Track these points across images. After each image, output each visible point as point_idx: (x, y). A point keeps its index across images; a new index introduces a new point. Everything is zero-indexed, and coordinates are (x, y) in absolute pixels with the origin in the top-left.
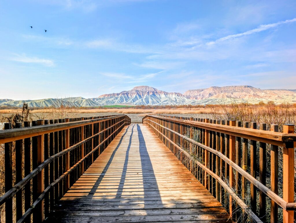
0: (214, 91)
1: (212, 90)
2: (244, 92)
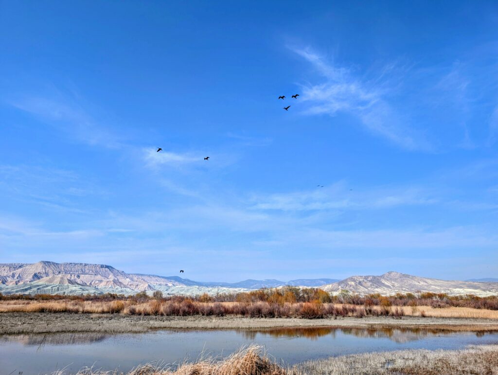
0: (45, 269)
1: (41, 267)
2: (99, 276)
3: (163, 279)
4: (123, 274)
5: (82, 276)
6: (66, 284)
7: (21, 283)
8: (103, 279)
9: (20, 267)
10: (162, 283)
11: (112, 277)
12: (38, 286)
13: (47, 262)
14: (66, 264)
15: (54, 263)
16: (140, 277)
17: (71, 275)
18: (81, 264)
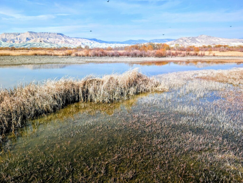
0: (31, 35)
1: (29, 34)
2: (57, 39)
3: (88, 40)
4: (68, 37)
5: (49, 39)
6: (43, 43)
7: (21, 42)
8: (60, 40)
9: (19, 34)
10: (88, 42)
11: (63, 39)
12: (30, 43)
13: (31, 32)
14: (40, 33)
15: (34, 33)
16: (77, 39)
17: (44, 38)
18: (47, 33)
